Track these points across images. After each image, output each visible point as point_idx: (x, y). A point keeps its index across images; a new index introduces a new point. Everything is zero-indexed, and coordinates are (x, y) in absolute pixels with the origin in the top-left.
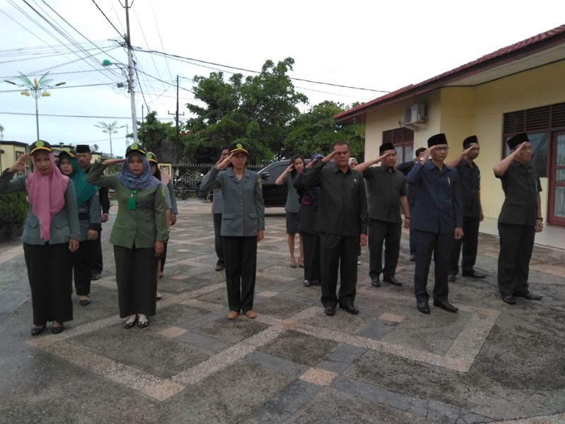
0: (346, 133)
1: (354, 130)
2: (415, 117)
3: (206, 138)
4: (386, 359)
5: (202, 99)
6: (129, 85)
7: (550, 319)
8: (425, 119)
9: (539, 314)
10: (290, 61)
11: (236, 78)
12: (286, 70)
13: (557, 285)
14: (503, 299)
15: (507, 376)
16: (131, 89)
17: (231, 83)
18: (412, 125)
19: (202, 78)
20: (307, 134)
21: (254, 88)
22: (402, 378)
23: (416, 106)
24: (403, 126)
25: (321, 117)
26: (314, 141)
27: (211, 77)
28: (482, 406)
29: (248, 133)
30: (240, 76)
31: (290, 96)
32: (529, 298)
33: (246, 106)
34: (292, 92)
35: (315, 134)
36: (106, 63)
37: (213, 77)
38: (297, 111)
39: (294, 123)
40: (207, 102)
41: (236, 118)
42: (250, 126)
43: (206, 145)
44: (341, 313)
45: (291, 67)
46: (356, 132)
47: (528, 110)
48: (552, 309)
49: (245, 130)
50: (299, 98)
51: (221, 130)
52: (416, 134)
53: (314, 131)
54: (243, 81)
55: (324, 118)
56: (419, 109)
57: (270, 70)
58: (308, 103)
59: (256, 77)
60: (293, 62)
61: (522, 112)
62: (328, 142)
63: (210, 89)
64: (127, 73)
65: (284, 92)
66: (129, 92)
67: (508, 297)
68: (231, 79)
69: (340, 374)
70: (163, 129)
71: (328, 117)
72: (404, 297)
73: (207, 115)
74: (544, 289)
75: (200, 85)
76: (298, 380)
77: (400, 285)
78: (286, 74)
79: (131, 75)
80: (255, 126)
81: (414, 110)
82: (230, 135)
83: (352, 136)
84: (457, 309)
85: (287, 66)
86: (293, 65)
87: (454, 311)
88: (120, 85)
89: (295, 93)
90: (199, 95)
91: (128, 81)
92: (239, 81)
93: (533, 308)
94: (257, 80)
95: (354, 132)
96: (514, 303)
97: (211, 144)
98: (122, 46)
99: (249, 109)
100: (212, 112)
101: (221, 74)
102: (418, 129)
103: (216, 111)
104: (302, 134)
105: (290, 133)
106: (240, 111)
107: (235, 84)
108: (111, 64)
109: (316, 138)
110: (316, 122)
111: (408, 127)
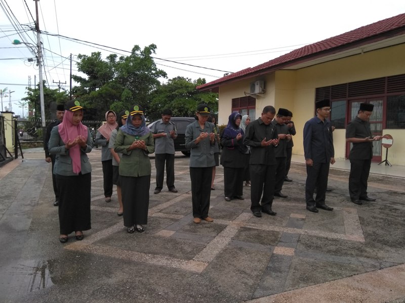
0: (195, 99)
1: (200, 97)
2: (258, 90)
3: (89, 101)
4: (315, 239)
5: (84, 72)
6: (38, 60)
7: (387, 211)
8: (264, 91)
9: (379, 209)
10: (153, 47)
11: (112, 57)
12: (151, 53)
13: (379, 192)
14: (353, 202)
15: (388, 242)
16: (39, 62)
17: (107, 61)
18: (255, 95)
19: (85, 56)
20: (167, 99)
21: (127, 65)
22: (333, 248)
23: (258, 82)
24: (248, 95)
25: (177, 88)
26: (172, 105)
27: (92, 56)
28: (388, 258)
29: (123, 98)
30: (115, 56)
31: (154, 72)
32: (368, 200)
33: (120, 78)
34: (155, 69)
35: (173, 100)
36: (16, 42)
37: (93, 56)
38: (158, 83)
39: (156, 92)
40: (88, 73)
41: (113, 87)
42: (124, 93)
43: (89, 106)
44: (265, 215)
45: (154, 51)
46: (202, 99)
47: (332, 86)
48: (385, 206)
49: (120, 95)
50: (160, 73)
51: (102, 96)
52: (257, 101)
53: (172, 98)
54: (117, 60)
55: (179, 88)
56: (261, 84)
57: (138, 52)
58: (167, 78)
59: (128, 57)
60: (156, 47)
61: (329, 87)
62: (182, 105)
63: (90, 64)
64: (36, 51)
65: (149, 69)
66: (37, 65)
67: (357, 200)
68: (108, 58)
69: (296, 249)
70: (52, 94)
71: (182, 88)
72: (294, 204)
73: (89, 84)
74: (373, 195)
75: (83, 61)
76: (273, 254)
77: (285, 197)
78: (151, 56)
79: (39, 52)
80: (129, 93)
81: (257, 85)
82: (108, 99)
83: (199, 102)
84: (333, 209)
85: (151, 50)
86: (156, 50)
87: (331, 210)
88: (30, 60)
89: (158, 70)
90: (82, 68)
91: (37, 57)
92: (114, 59)
93: (374, 206)
94: (128, 59)
95: (200, 99)
96: (361, 204)
97: (93, 106)
98: (32, 29)
99: (122, 80)
100: (93, 81)
101: (99, 54)
102: (258, 97)
103: (96, 81)
104: (164, 99)
105: (155, 99)
106: (115, 82)
107: (110, 62)
108: (20, 43)
109: (174, 103)
110: (175, 91)
111: (252, 96)
